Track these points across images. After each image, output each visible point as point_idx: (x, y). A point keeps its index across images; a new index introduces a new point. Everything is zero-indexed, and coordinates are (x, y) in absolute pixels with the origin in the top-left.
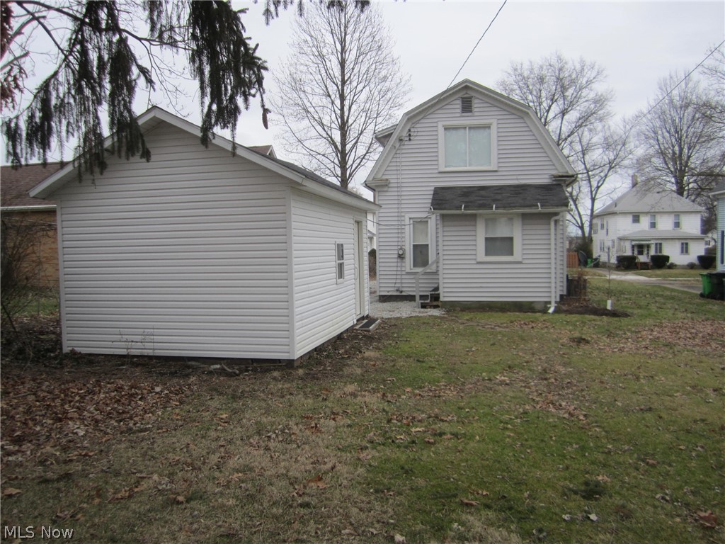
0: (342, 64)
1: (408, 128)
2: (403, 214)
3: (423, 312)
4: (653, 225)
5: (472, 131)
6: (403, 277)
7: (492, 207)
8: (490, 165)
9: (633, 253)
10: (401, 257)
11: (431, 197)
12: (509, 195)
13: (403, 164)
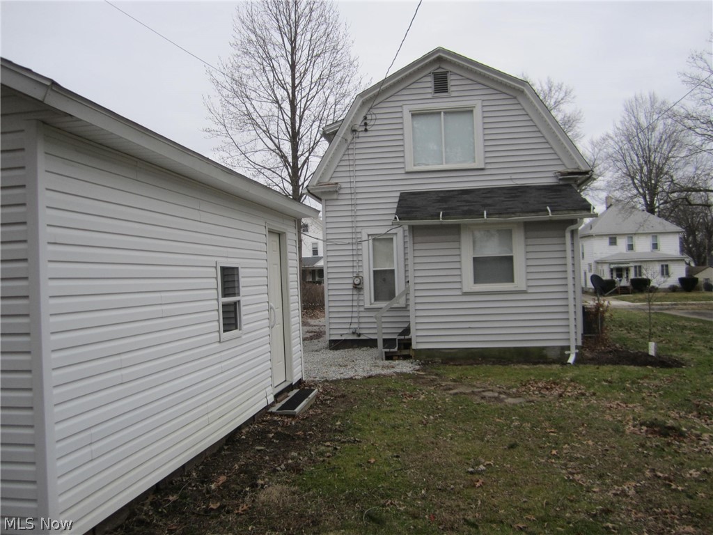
0: (293, 66)
1: (364, 115)
2: (358, 230)
3: (388, 367)
4: (631, 247)
5: (450, 118)
6: (361, 315)
7: (483, 214)
8: (474, 162)
9: (612, 277)
10: (358, 287)
11: (396, 206)
12: (502, 198)
13: (357, 162)
